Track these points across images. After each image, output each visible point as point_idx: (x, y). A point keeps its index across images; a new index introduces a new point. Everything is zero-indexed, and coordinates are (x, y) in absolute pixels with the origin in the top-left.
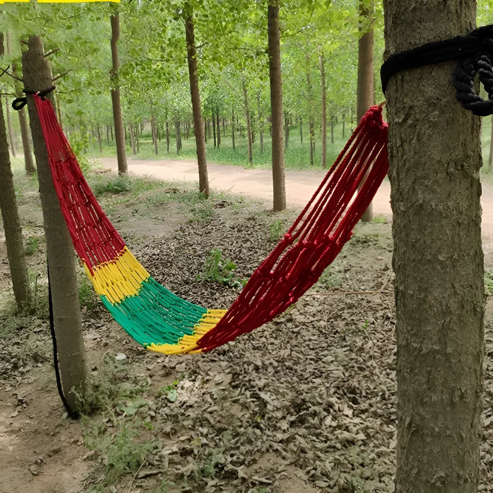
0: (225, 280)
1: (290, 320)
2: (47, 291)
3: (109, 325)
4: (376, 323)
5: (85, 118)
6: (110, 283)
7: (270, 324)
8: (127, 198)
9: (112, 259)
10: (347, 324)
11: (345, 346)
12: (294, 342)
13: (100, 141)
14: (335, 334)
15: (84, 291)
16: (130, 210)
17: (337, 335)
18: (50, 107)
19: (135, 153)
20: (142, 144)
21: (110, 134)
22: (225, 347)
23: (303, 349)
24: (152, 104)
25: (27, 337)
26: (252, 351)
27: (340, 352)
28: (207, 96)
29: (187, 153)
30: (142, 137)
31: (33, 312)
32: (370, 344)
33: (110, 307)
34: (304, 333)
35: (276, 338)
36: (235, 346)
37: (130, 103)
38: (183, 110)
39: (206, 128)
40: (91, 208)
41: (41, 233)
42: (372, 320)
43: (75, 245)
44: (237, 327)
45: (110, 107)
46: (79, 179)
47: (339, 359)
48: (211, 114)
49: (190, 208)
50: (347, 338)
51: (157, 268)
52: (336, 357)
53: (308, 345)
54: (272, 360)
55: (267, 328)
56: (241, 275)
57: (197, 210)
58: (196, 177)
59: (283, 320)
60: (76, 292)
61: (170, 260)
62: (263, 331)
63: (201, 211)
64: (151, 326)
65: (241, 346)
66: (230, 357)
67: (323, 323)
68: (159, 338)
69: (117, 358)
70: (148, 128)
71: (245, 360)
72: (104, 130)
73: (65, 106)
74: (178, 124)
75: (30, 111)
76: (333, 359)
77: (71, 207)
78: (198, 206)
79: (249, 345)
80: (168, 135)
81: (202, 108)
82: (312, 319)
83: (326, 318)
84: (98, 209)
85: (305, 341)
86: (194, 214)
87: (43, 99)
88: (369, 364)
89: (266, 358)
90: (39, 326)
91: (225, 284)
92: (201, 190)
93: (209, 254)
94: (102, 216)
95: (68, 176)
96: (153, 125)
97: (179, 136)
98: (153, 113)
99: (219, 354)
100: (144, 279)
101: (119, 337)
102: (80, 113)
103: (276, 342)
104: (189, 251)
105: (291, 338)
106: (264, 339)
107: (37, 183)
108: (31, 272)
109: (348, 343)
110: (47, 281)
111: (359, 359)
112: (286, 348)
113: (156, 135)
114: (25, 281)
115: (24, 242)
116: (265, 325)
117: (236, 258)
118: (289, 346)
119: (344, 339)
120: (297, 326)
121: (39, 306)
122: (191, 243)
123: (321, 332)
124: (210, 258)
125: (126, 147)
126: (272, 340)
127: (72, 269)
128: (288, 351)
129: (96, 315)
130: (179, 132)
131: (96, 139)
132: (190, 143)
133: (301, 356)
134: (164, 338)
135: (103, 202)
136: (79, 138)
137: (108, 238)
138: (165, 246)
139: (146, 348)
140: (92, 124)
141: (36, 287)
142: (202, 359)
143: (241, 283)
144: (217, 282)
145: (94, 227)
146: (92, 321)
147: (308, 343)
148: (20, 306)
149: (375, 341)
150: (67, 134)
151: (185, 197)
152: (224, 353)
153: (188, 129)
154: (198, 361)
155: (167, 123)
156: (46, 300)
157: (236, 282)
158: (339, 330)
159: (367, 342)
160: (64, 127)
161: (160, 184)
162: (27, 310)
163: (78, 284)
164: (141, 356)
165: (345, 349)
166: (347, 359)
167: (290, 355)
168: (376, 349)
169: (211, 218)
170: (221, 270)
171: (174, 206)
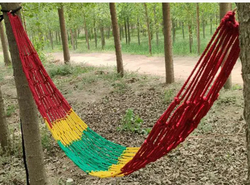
0: (136, 129)
1: (179, 154)
2: (21, 139)
3: (61, 160)
4: (235, 155)
5: (42, 27)
6: (62, 132)
7: (166, 157)
8: (70, 78)
9: (63, 117)
10: (216, 156)
11: (215, 170)
12: (182, 168)
13: (52, 42)
14: (208, 162)
15: (45, 139)
16: (73, 86)
17: (210, 163)
18: (19, 21)
19: (74, 49)
20: (79, 43)
21: (58, 37)
22: (137, 172)
23: (187, 173)
24: (85, 16)
25: (10, 169)
26: (155, 175)
27: (212, 174)
28: (120, 10)
29: (109, 48)
30: (79, 38)
31: (12, 153)
32: (232, 168)
33: (64, 148)
34: (188, 162)
35: (170, 166)
36: (143, 172)
37: (70, 16)
38: (105, 20)
39: (120, 31)
40: (47, 85)
41: (15, 103)
42: (233, 153)
43: (39, 108)
44: (146, 159)
45: (58, 19)
46: (39, 66)
47: (211, 178)
48: (123, 22)
49: (112, 83)
50: (217, 165)
51: (91, 123)
52: (210, 177)
53: (191, 170)
54: (167, 180)
55: (164, 160)
56: (146, 126)
57: (116, 85)
58: (115, 63)
59: (174, 154)
60: (40, 139)
61: (100, 117)
62: (161, 162)
63: (119, 85)
64: (90, 159)
65: (147, 172)
66: (141, 179)
67: (200, 156)
68: (97, 167)
69: (68, 181)
70: (82, 33)
71: (150, 180)
72: (54, 34)
73: (28, 20)
74: (102, 30)
75: (6, 23)
76: (208, 178)
77: (35, 84)
78: (117, 82)
79: (152, 171)
80: (95, 37)
81: (118, 18)
82: (193, 153)
83: (202, 152)
84: (52, 86)
85: (189, 167)
86: (115, 88)
87: (14, 16)
88: (231, 181)
89: (164, 179)
90: (17, 162)
91: (136, 132)
92: (119, 71)
93: (124, 113)
94: (55, 90)
95: (32, 65)
96: (86, 30)
97: (103, 37)
98: (85, 22)
99: (133, 177)
100: (84, 129)
101: (68, 168)
102: (38, 24)
103: (170, 168)
104: (112, 111)
105: (180, 166)
106: (162, 167)
107: (12, 70)
108: (10, 128)
109: (218, 168)
110: (21, 133)
111: (225, 178)
112: (177, 172)
113: (88, 36)
114: (6, 134)
115: (5, 108)
116: (162, 158)
117: (142, 115)
118: (178, 171)
119: (215, 166)
120: (183, 158)
121: (16, 149)
122: (113, 106)
123: (199, 161)
124: (125, 116)
125: (69, 45)
126: (168, 167)
127: (36, 125)
128: (178, 174)
129: (53, 154)
130: (103, 35)
131: (49, 41)
132: (110, 41)
133: (187, 177)
134: (99, 167)
135: (55, 82)
136: (38, 41)
137: (60, 104)
138: (96, 109)
139: (88, 174)
140: (46, 31)
141: (14, 137)
142: (122, 181)
143: (147, 131)
144: (131, 131)
145: (50, 97)
146: (51, 158)
147: (191, 168)
148: (4, 150)
149: (235, 166)
150: (30, 38)
151: (108, 77)
152: (136, 177)
153: (109, 32)
154: (120, 182)
155: (95, 29)
156: (21, 145)
157: (143, 130)
158: (211, 160)
159: (230, 167)
160: (28, 33)
161: (91, 68)
162: (9, 152)
163: (41, 135)
164: (83, 180)
165: (215, 172)
166: (216, 178)
167: (179, 176)
168: (236, 172)
169: (125, 90)
170: (133, 123)
171: (101, 82)
